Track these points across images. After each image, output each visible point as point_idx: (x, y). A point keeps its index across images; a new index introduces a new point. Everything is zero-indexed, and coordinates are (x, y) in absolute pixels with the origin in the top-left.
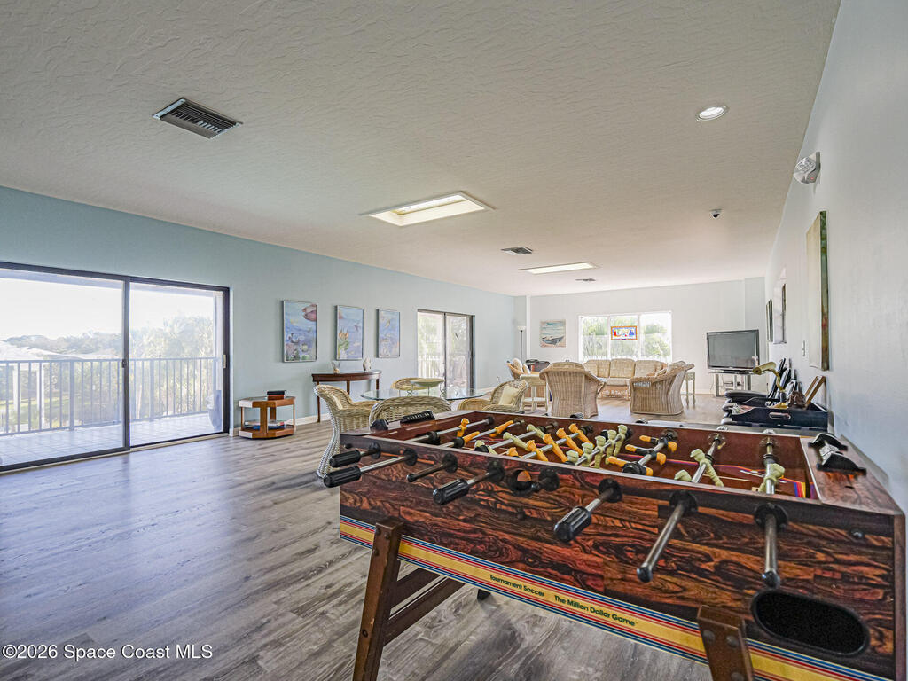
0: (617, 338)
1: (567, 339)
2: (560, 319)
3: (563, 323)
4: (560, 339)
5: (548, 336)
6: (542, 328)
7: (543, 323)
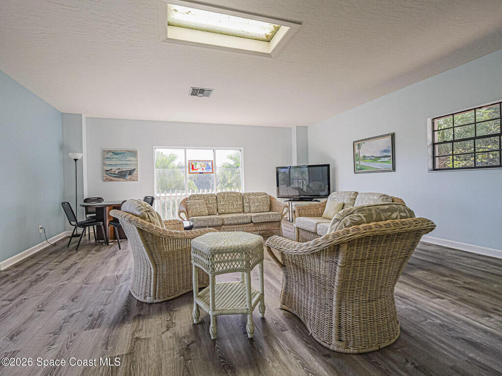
0: (194, 171)
1: (140, 173)
2: (131, 148)
3: (134, 153)
4: (131, 172)
5: (114, 169)
6: (104, 158)
7: (104, 151)
